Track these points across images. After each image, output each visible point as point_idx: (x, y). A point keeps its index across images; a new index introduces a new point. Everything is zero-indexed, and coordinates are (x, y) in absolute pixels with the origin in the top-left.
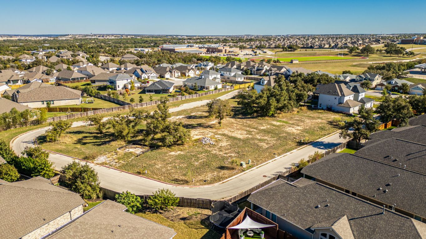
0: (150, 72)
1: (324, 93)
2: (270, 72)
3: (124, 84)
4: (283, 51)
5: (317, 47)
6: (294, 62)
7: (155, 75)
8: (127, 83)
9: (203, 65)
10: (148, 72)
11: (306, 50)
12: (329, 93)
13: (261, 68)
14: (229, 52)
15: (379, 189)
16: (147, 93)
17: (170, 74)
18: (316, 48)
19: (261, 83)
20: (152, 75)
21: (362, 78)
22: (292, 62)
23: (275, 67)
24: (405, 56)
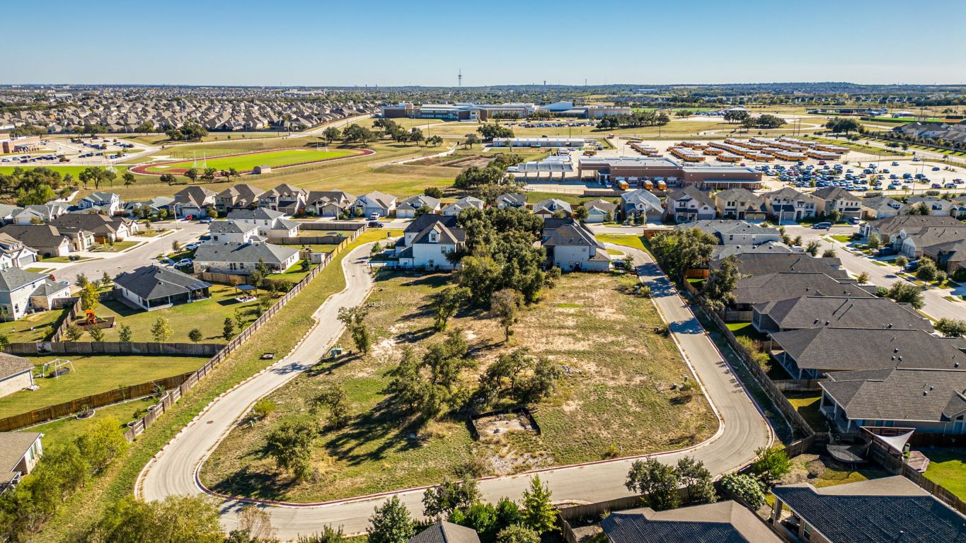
0: (16, 248)
1: (563, 244)
3: (28, 297)
4: (173, 139)
7: (29, 253)
8: (35, 293)
10: (11, 249)
11: (229, 137)
12: (571, 242)
14: (17, 149)
16: (151, 310)
17: (68, 243)
18: (237, 131)
20: (22, 255)
22: (257, 171)
23: (321, 194)
24: (430, 144)
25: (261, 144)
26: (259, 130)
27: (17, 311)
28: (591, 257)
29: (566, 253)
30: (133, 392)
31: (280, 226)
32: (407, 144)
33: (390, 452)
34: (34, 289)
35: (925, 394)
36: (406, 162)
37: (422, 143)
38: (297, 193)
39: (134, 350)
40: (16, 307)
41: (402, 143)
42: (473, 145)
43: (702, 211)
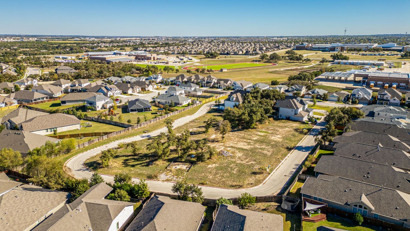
0: (114, 90)
1: (283, 107)
2: (219, 84)
3: (102, 104)
4: (206, 57)
5: (232, 53)
6: (224, 71)
7: (119, 92)
8: (105, 103)
9: (153, 78)
10: (113, 90)
11: (225, 57)
12: (287, 107)
13: (210, 81)
14: (158, 59)
15: (364, 176)
16: (130, 112)
17: (132, 90)
18: (232, 55)
19: (231, 100)
20: (116, 92)
21: (294, 89)
22: (222, 70)
23: (221, 80)
24: (304, 62)
25: (235, 60)
26: (240, 55)
27: (98, 108)
28: (296, 114)
29: (284, 111)
30: (97, 134)
31: (195, 90)
32: (294, 61)
33: (138, 166)
34: (105, 102)
35: (345, 191)
36: (284, 69)
37: (301, 61)
38: (213, 79)
39: (112, 123)
40: (98, 107)
41: (292, 61)
42: (324, 63)
43: (392, 101)
